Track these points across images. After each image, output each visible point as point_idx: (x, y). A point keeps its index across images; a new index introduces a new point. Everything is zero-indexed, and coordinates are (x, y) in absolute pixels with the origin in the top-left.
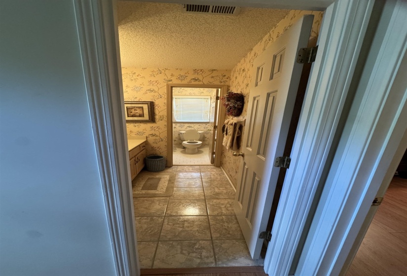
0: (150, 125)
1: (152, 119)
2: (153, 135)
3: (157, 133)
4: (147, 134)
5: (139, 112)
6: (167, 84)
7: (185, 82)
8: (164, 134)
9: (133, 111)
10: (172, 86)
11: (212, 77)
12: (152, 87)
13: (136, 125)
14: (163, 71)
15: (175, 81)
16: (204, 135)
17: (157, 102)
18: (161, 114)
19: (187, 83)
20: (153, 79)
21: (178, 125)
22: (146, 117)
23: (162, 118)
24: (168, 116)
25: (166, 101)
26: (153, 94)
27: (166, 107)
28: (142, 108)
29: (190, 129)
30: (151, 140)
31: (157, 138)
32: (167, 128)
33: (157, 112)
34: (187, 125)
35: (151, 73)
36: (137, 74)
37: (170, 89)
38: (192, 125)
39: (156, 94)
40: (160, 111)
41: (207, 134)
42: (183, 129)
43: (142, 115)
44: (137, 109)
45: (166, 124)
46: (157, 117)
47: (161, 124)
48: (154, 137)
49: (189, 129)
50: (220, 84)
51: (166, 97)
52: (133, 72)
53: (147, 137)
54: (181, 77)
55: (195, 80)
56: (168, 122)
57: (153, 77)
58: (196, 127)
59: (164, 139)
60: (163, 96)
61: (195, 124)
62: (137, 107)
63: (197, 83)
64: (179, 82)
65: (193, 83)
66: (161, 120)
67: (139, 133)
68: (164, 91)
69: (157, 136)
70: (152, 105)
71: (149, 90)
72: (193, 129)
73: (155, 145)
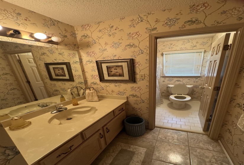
0: (130, 85)
1: (133, 78)
2: (134, 96)
3: (138, 94)
4: (127, 94)
5: (119, 71)
6: (150, 35)
7: (175, 28)
8: (145, 96)
9: (113, 70)
10: (156, 36)
11: (224, 12)
12: (131, 41)
13: (117, 84)
14: (145, 18)
15: (161, 29)
16: (193, 89)
17: (137, 59)
18: (142, 73)
19: (178, 29)
20: (133, 30)
21: (167, 79)
22: (126, 77)
23: (143, 78)
24: (150, 75)
25: (148, 58)
26: (132, 49)
27: (148, 65)
28: (122, 66)
29: (179, 82)
30: (132, 100)
31: (139, 99)
32: (150, 88)
33: (137, 70)
34: (175, 79)
35: (130, 23)
36: (114, 28)
37: (154, 40)
38: (181, 79)
39: (137, 49)
40: (142, 69)
41: (196, 88)
42: (172, 82)
43: (122, 75)
44: (117, 68)
45: (148, 84)
46: (138, 77)
47: (142, 84)
48: (135, 98)
49: (177, 83)
50: (238, 22)
51: (148, 52)
52: (111, 26)
53: (127, 98)
54: (170, 22)
55: (192, 22)
56: (150, 81)
57: (132, 28)
58: (185, 81)
59: (146, 101)
60: (145, 51)
61: (184, 79)
62: (117, 66)
63: (194, 26)
64: (166, 29)
65: (188, 27)
66: (143, 80)
67: (120, 93)
68: (145, 44)
69: (138, 97)
70: (132, 63)
71: (128, 45)
72: (181, 83)
73: (136, 106)
